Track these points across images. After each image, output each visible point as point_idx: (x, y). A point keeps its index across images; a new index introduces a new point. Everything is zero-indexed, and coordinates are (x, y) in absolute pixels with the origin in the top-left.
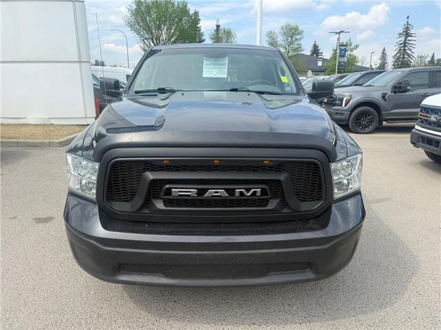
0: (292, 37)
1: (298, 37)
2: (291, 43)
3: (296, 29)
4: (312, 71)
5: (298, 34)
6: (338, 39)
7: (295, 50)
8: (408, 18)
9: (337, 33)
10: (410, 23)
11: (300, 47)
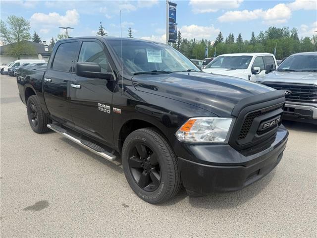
0: (20, 27)
1: (26, 27)
2: (20, 31)
3: (23, 21)
4: (42, 55)
5: (25, 25)
6: (67, 33)
7: (25, 37)
8: (101, 23)
9: (65, 28)
10: (103, 26)
11: (29, 36)
